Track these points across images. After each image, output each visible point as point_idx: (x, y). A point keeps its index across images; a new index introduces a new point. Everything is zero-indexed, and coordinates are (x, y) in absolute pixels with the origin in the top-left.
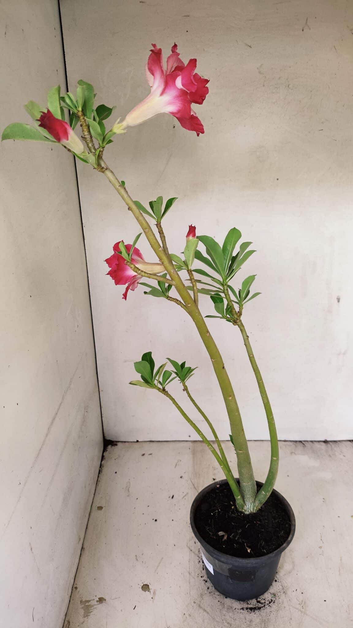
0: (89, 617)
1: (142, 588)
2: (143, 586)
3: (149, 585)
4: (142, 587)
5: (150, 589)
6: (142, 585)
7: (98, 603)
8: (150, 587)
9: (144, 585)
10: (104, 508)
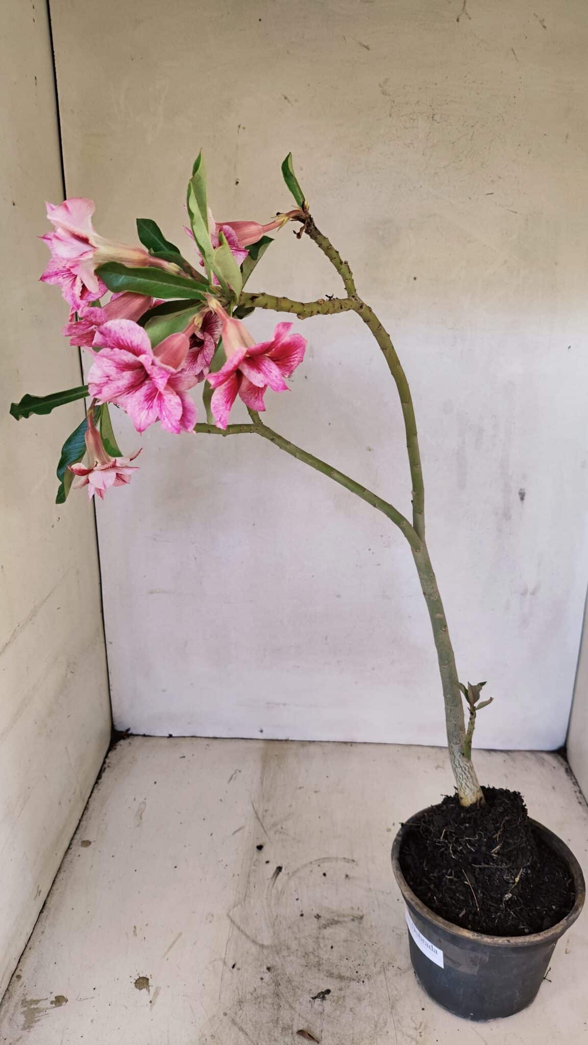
0: (32, 1030)
1: (135, 983)
2: (138, 979)
3: (150, 978)
4: (136, 981)
5: (149, 986)
6: (136, 979)
7: (54, 1005)
8: (150, 981)
9: (140, 978)
10: (93, 844)
